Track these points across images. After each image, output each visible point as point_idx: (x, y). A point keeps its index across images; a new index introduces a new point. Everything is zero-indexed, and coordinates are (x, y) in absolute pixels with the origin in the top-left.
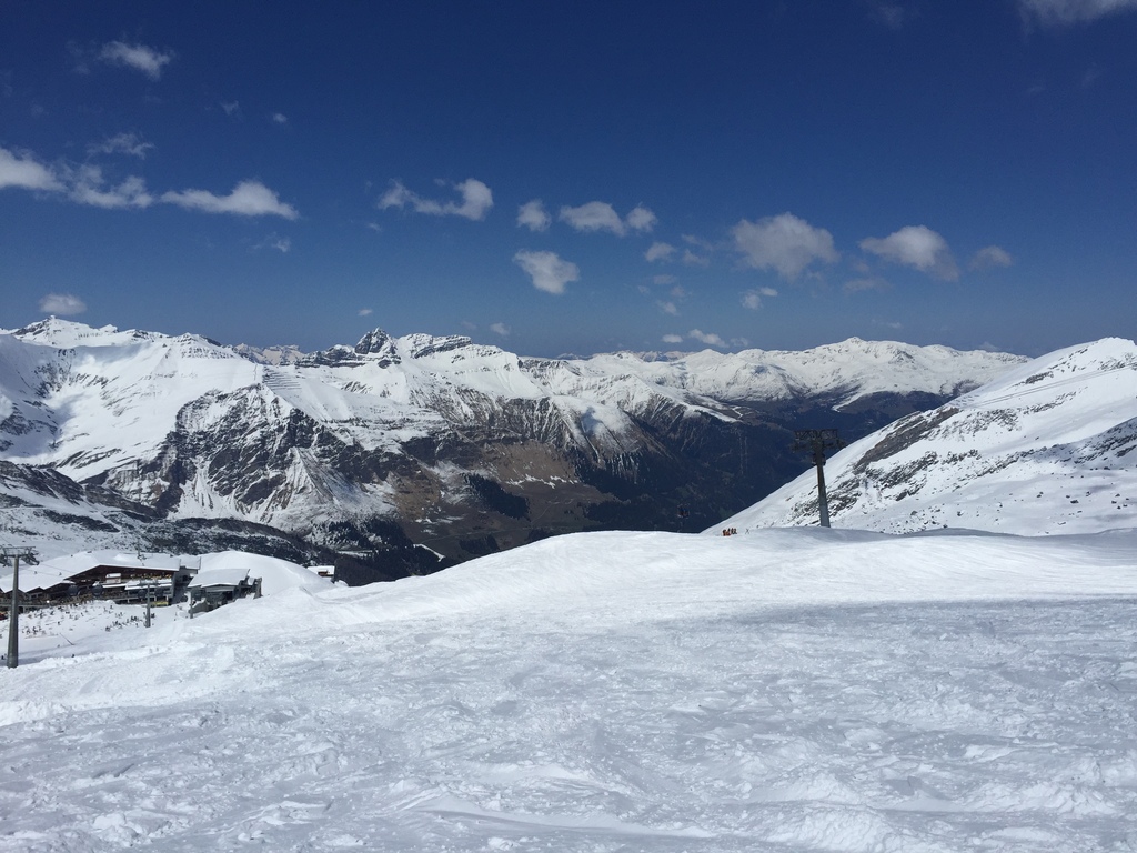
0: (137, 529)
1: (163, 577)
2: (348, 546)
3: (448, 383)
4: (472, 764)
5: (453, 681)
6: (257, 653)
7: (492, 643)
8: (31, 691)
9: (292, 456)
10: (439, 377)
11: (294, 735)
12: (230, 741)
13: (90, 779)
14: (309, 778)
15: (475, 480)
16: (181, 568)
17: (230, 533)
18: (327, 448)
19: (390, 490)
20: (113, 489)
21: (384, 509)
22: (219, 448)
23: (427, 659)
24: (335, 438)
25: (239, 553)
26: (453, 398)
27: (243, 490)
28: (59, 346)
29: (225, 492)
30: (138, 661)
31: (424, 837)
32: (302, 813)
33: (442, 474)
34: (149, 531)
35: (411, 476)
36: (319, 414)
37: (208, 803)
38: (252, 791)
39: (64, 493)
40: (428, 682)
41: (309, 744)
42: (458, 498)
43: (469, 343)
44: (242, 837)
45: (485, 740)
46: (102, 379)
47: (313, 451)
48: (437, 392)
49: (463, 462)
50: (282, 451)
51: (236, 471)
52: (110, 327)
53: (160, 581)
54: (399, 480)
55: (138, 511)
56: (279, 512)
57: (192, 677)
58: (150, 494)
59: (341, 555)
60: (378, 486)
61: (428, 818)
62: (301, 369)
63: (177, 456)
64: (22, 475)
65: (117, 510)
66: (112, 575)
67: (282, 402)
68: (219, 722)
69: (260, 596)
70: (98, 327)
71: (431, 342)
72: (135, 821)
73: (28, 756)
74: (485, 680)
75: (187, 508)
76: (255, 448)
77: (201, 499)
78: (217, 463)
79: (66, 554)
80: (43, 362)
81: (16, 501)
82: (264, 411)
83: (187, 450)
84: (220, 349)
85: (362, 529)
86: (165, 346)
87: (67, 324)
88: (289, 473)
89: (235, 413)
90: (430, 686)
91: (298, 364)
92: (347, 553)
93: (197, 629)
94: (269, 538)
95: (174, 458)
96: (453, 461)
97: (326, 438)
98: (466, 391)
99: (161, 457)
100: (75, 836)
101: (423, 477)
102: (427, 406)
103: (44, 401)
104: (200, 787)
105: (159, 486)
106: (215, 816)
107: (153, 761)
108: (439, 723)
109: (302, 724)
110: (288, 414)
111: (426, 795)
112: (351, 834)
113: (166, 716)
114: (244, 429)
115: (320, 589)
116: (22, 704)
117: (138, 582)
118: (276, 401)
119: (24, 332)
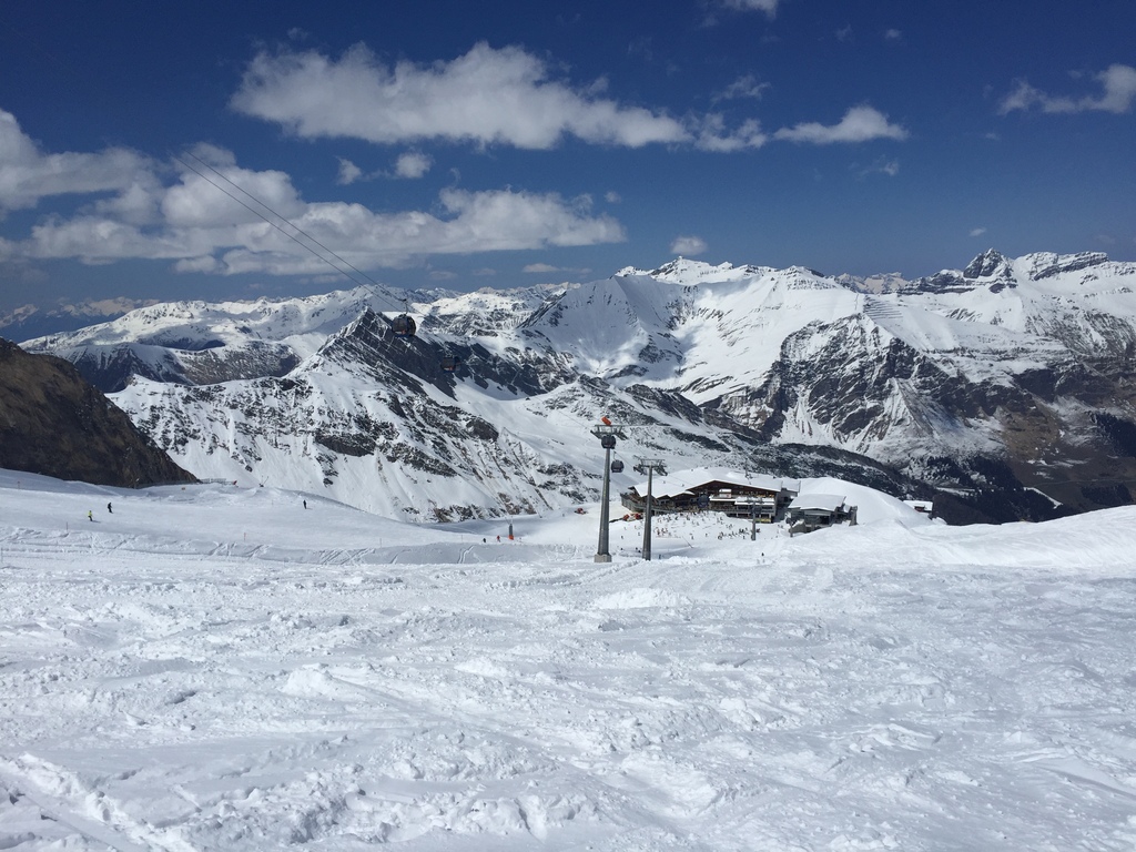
0: (746, 450)
1: (767, 496)
2: (947, 483)
3: (1075, 308)
4: (1104, 733)
5: (1075, 641)
6: (855, 578)
7: (1124, 606)
8: (662, 583)
9: (891, 386)
10: (1063, 301)
11: (897, 663)
12: (834, 656)
13: (714, 665)
14: (915, 708)
15: (1105, 420)
16: (783, 489)
17: (827, 460)
18: (928, 379)
19: (997, 426)
20: (726, 413)
21: (989, 446)
22: (819, 377)
23: (1042, 612)
24: (937, 369)
25: (836, 480)
26: (1080, 324)
27: (840, 419)
28: (684, 284)
29: (824, 420)
30: (746, 569)
31: (1048, 796)
32: (911, 741)
33: (1062, 411)
34: (755, 453)
35: (1024, 412)
36: (921, 344)
37: (818, 708)
38: (858, 707)
39: (687, 415)
40: (1044, 636)
41: (913, 675)
42: (1081, 439)
43: (1105, 259)
44: (853, 747)
45: (1118, 711)
46: (719, 312)
47: (913, 382)
48: (1060, 318)
49: (1088, 399)
50: (880, 382)
51: (834, 400)
52: (727, 264)
53: (764, 500)
54: (1009, 416)
55: (745, 434)
56: (876, 442)
57: (795, 591)
58: (756, 419)
59: (940, 492)
60: (984, 422)
61: (1052, 777)
62: (903, 297)
63: (781, 384)
64: (654, 397)
65: (728, 432)
66: (724, 490)
67: (882, 332)
68: (822, 637)
69: (856, 524)
70: (717, 265)
71: (1055, 261)
72: (754, 709)
73: (665, 635)
74: (1114, 646)
75: (789, 434)
76: (853, 378)
77: (802, 427)
78: (816, 392)
79: (688, 468)
80: (671, 298)
81: (650, 420)
82: (863, 342)
83: (790, 379)
84: (823, 280)
85: (964, 467)
86: (773, 279)
87: (692, 263)
88: (887, 403)
89: (836, 343)
90: (1046, 641)
91: (900, 292)
92: (947, 490)
93: (796, 548)
94: (865, 468)
95: (778, 386)
96: (1077, 397)
97: (928, 369)
98: (1098, 316)
99: (766, 384)
100: (706, 710)
101: (1038, 413)
102: (1047, 334)
103: (672, 333)
104: (809, 692)
105: (765, 412)
106: (825, 722)
107: (766, 660)
108: (1059, 682)
109: (904, 654)
110: (887, 344)
111: (1048, 753)
112: (965, 772)
113: (774, 622)
114: (844, 359)
115: (917, 524)
116: (658, 591)
117: (745, 499)
118: (876, 331)
119: (658, 272)
